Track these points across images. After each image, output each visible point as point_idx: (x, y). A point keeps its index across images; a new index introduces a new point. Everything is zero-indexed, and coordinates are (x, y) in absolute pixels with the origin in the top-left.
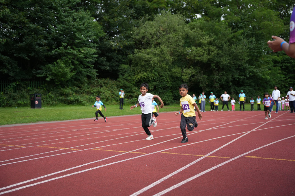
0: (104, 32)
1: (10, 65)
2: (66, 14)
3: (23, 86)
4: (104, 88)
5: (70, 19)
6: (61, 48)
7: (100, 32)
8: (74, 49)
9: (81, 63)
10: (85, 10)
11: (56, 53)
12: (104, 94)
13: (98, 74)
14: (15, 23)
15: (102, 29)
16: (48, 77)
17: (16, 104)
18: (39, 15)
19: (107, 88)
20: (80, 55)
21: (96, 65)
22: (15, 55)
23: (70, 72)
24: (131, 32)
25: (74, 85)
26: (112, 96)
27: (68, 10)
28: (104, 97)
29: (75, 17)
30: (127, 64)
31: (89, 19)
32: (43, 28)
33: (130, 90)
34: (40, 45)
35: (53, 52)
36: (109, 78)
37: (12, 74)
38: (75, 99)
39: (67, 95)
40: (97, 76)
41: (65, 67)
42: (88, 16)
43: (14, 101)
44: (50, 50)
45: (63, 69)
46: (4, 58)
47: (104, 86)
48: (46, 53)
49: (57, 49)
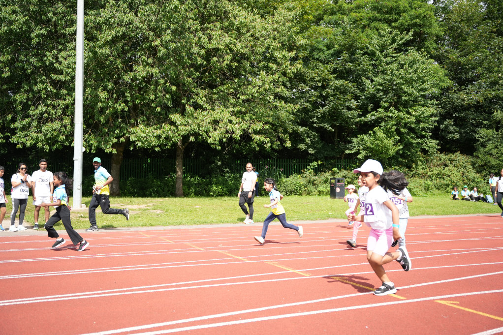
0: (450, 80)
1: (309, 139)
2: (389, 59)
3: (327, 166)
4: (451, 167)
5: (394, 66)
6: (380, 110)
7: (443, 81)
8: (399, 111)
9: (411, 130)
10: (418, 50)
11: (373, 118)
12: (449, 178)
13: (439, 147)
14: (317, 81)
15: (446, 75)
16: (360, 153)
17: (316, 191)
18: (349, 65)
19: (455, 168)
20: (408, 118)
21: (436, 133)
22: (315, 125)
23: (394, 145)
24: (499, 75)
25: (399, 164)
26: (464, 180)
27: (392, 54)
28: (450, 183)
29: (402, 62)
30: (492, 128)
31: (424, 63)
32: (354, 84)
33: (497, 171)
34: (349, 109)
35: (369, 116)
36: (459, 152)
37: (311, 151)
40: (438, 149)
41: (385, 138)
42: (424, 59)
43: (314, 187)
44: (364, 114)
45: (382, 141)
46: (301, 129)
47: (450, 164)
48: (358, 119)
49: (374, 112)
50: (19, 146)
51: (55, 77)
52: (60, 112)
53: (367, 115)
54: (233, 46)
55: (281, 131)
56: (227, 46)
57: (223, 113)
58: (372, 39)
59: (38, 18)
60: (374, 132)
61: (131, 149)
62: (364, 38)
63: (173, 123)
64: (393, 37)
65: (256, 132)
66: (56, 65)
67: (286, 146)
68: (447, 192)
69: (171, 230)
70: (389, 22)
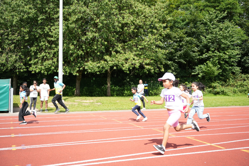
0: (247, 36)
1: (173, 67)
2: (214, 26)
3: (182, 81)
5: (217, 29)
6: (210, 52)
7: (243, 37)
8: (220, 52)
9: (226, 62)
10: (230, 21)
11: (206, 56)
12: (246, 87)
13: (241, 71)
14: (177, 38)
15: (244, 34)
16: (199, 74)
18: (193, 30)
20: (225, 56)
21: (239, 64)
22: (176, 60)
23: (217, 70)
25: (220, 79)
27: (216, 23)
28: (247, 89)
29: (221, 28)
31: (233, 28)
32: (196, 39)
34: (194, 52)
35: (204, 55)
37: (174, 73)
38: (221, 90)
39: (214, 88)
40: (240, 72)
41: (212, 66)
42: (233, 26)
44: (201, 55)
45: (211, 68)
46: (169, 62)
47: (247, 80)
48: (198, 57)
49: (207, 53)
50: (33, 72)
51: (49, 39)
52: (52, 56)
53: (203, 55)
54: (135, 22)
55: (159, 64)
56: (132, 22)
57: (130, 55)
58: (205, 16)
59: (41, 11)
60: (207, 64)
61: (86, 73)
62: (201, 16)
63: (105, 60)
64: (217, 15)
65: (147, 64)
66: (50, 33)
67: (161, 71)
68: (246, 94)
69: (105, 113)
70: (214, 7)
